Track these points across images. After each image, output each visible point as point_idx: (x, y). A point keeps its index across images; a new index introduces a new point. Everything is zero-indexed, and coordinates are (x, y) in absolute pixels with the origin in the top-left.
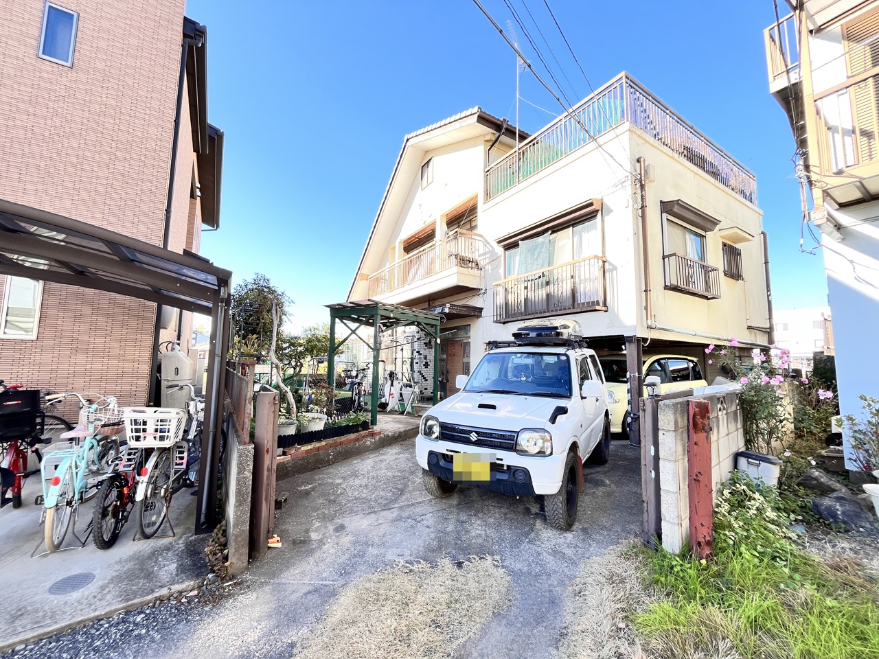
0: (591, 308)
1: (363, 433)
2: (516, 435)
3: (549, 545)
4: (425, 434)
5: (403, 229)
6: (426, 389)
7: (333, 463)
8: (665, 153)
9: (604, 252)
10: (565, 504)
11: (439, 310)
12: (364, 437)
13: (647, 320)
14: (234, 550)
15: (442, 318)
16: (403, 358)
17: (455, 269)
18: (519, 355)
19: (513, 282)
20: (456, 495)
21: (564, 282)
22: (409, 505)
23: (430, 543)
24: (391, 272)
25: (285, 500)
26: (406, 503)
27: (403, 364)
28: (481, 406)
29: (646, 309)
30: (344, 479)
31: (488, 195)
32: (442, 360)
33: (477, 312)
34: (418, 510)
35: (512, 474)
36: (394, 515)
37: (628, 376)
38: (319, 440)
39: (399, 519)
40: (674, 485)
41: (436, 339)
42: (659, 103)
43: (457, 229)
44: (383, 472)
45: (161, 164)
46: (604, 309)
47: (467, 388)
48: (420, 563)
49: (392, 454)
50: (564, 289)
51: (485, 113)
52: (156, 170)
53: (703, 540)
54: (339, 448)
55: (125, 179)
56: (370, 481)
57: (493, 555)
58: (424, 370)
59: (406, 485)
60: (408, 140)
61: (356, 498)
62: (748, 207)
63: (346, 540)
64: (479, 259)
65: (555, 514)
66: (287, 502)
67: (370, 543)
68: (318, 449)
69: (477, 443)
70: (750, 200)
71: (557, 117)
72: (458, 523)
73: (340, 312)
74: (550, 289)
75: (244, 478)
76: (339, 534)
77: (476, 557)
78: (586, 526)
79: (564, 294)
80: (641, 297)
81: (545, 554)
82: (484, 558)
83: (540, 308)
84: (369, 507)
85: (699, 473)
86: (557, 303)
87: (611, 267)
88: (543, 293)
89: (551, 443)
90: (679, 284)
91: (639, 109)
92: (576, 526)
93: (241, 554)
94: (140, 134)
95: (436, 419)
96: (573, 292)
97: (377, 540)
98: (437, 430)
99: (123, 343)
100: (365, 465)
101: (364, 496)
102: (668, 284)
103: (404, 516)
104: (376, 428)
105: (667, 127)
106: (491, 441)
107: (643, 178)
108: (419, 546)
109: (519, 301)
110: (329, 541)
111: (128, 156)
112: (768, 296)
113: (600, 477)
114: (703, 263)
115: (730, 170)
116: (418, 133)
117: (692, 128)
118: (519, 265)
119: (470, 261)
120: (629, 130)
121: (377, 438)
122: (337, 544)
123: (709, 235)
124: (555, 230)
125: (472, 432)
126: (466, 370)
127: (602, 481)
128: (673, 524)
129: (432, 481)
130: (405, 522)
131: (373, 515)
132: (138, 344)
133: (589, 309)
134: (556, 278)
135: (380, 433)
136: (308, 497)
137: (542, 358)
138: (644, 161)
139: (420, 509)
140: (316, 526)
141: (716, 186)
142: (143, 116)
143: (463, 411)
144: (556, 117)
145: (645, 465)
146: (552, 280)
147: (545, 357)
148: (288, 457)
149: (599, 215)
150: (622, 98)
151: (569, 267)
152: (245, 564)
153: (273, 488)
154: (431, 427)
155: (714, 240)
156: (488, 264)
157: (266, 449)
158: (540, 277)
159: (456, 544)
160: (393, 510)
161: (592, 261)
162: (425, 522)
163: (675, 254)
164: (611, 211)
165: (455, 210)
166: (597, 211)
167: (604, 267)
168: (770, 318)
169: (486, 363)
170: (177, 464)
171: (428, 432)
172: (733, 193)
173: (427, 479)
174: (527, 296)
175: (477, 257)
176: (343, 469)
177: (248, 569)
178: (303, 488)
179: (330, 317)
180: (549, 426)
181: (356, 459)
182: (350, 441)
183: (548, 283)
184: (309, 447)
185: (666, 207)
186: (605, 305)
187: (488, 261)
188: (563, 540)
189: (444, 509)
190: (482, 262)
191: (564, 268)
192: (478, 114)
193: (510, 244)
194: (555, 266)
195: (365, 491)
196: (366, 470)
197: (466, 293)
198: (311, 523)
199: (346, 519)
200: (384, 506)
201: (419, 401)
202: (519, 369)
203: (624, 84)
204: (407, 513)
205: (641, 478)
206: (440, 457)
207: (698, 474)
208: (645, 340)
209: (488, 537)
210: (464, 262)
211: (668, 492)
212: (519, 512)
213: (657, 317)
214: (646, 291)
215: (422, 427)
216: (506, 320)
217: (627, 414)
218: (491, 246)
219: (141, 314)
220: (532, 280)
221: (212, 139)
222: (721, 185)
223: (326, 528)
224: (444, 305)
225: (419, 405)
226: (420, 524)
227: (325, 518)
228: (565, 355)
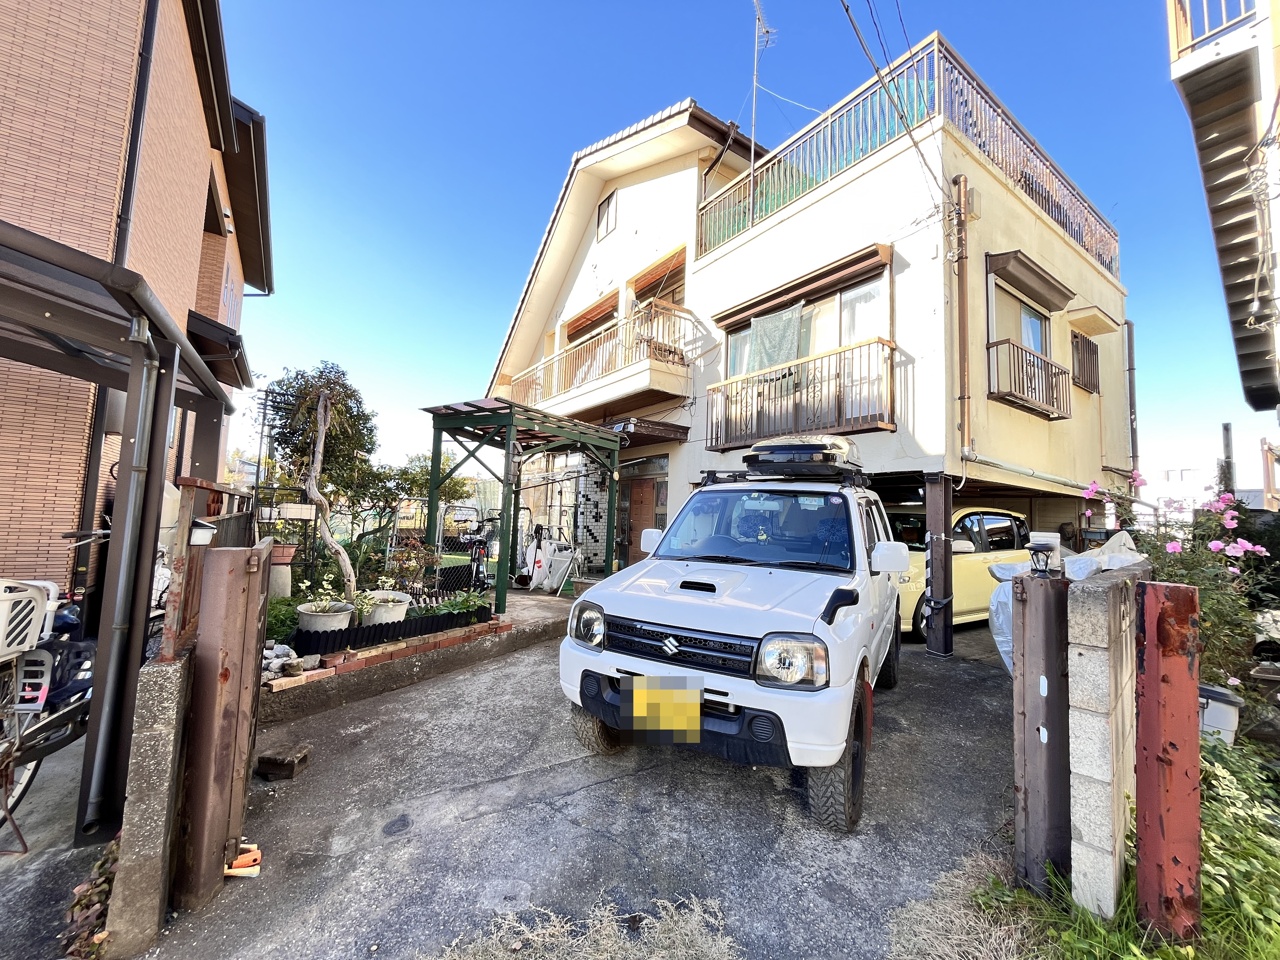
0: (869, 426)
1: (478, 627)
2: (755, 645)
3: (816, 868)
4: (577, 637)
5: (567, 305)
6: (596, 555)
7: (421, 679)
8: (995, 177)
9: (892, 333)
10: (848, 785)
11: (618, 428)
12: (479, 634)
13: (963, 445)
14: (119, 903)
15: (622, 439)
16: (561, 506)
17: (647, 363)
18: (755, 495)
19: (739, 384)
20: (633, 749)
21: (825, 384)
22: (544, 771)
23: (574, 866)
24: (548, 369)
25: (304, 760)
26: (539, 765)
27: (561, 515)
28: (686, 585)
29: (961, 427)
30: (433, 712)
31: (702, 247)
32: (621, 510)
33: (680, 434)
34: (561, 781)
35: (746, 724)
36: (512, 794)
37: (928, 538)
38: (394, 639)
39: (519, 803)
40: (1105, 768)
41: (612, 473)
42: (987, 93)
43: (651, 299)
44: (509, 700)
45: (110, 129)
46: (891, 427)
47: (660, 553)
48: (548, 920)
49: (526, 664)
50: (824, 393)
51: (701, 110)
52: (98, 139)
53: (1177, 895)
54: (433, 654)
55: (35, 151)
56: (479, 716)
57: (704, 896)
58: (591, 523)
59: (543, 726)
60: (577, 161)
61: (446, 754)
62: (1109, 281)
63: (404, 854)
64: (685, 349)
65: (828, 804)
66: (309, 763)
67: (452, 863)
68: (391, 655)
69: (677, 659)
70: (1109, 268)
71: (820, 115)
72: (635, 814)
73: (449, 421)
74: (804, 396)
75: (151, 738)
76: (390, 839)
77: (669, 904)
78: (883, 820)
79: (825, 404)
80: (953, 409)
81: (811, 894)
82: (686, 907)
83: (784, 427)
84: (466, 774)
85: (1171, 744)
86: (812, 417)
87: (903, 358)
88: (788, 403)
89: (828, 664)
90: (1013, 390)
91: (958, 100)
92: (866, 821)
93: (139, 911)
94: (66, 69)
95: (599, 609)
96: (840, 401)
97: (466, 858)
98: (599, 629)
99: (23, 456)
100: (476, 685)
101: (462, 748)
102: (994, 389)
103: (531, 796)
104: (504, 618)
105: (997, 136)
106: (704, 656)
107: (963, 211)
108: (552, 873)
109: (749, 413)
110: (367, 858)
111: (41, 108)
112: (1132, 421)
113: (891, 713)
114: (1044, 358)
115: (1084, 220)
116: (594, 148)
117: (1033, 145)
118: (750, 357)
119: (670, 352)
120: (943, 128)
121: (504, 635)
122: (382, 865)
123: (1055, 316)
124: (812, 298)
125: (667, 636)
126: (660, 522)
127: (895, 721)
128: (1103, 851)
129: (590, 725)
130: (531, 809)
131: (470, 794)
132: (55, 458)
133: (866, 427)
134: (811, 377)
135: (509, 627)
136: (355, 750)
137: (797, 501)
138: (966, 181)
139: (563, 779)
140: (349, 820)
141: (1066, 242)
142: (74, 36)
143: (654, 595)
144: (818, 115)
145: (1023, 714)
146: (804, 380)
147: (802, 500)
148: (330, 672)
149: (886, 273)
150: (931, 77)
151: (833, 358)
152: (151, 930)
153: (241, 753)
154: (589, 624)
155: (1060, 326)
156: (700, 356)
157: (220, 671)
158: (784, 376)
159: (629, 866)
160: (511, 781)
161: (874, 347)
162: (571, 811)
163: (1007, 341)
164: (907, 265)
165: (649, 273)
166: (884, 266)
167: (891, 357)
168: (1135, 456)
169: (691, 515)
170: (23, 700)
171: (584, 634)
172: (1088, 257)
173: (580, 721)
174: (762, 408)
175: (682, 347)
176: (434, 693)
177: (159, 939)
178: (351, 730)
179: (433, 430)
180: (821, 629)
181: (464, 673)
182: (454, 641)
183: (797, 386)
184: (374, 652)
185: (996, 264)
186: (892, 421)
187: (699, 351)
188: (841, 857)
189: (611, 781)
190: (689, 354)
191: (826, 360)
192: (690, 110)
193: (736, 323)
194: (811, 357)
195: (466, 739)
196: (476, 694)
197: (664, 404)
198: (340, 812)
199: (416, 803)
200: (496, 772)
201: (582, 574)
202: (753, 520)
203: (936, 52)
204: (538, 789)
205: (1013, 740)
206: (605, 684)
207: (1169, 748)
208: (957, 480)
209: (694, 846)
210: (660, 352)
211: (1090, 780)
212: (751, 788)
213: (976, 442)
214: (962, 398)
215: (572, 623)
216: (727, 446)
217: (923, 600)
218: (706, 329)
219: (63, 402)
220: (772, 380)
221: (243, 128)
222: (1072, 242)
223: (369, 824)
224: (627, 422)
225: (583, 580)
226: (559, 815)
227: (375, 800)
228: (839, 495)
